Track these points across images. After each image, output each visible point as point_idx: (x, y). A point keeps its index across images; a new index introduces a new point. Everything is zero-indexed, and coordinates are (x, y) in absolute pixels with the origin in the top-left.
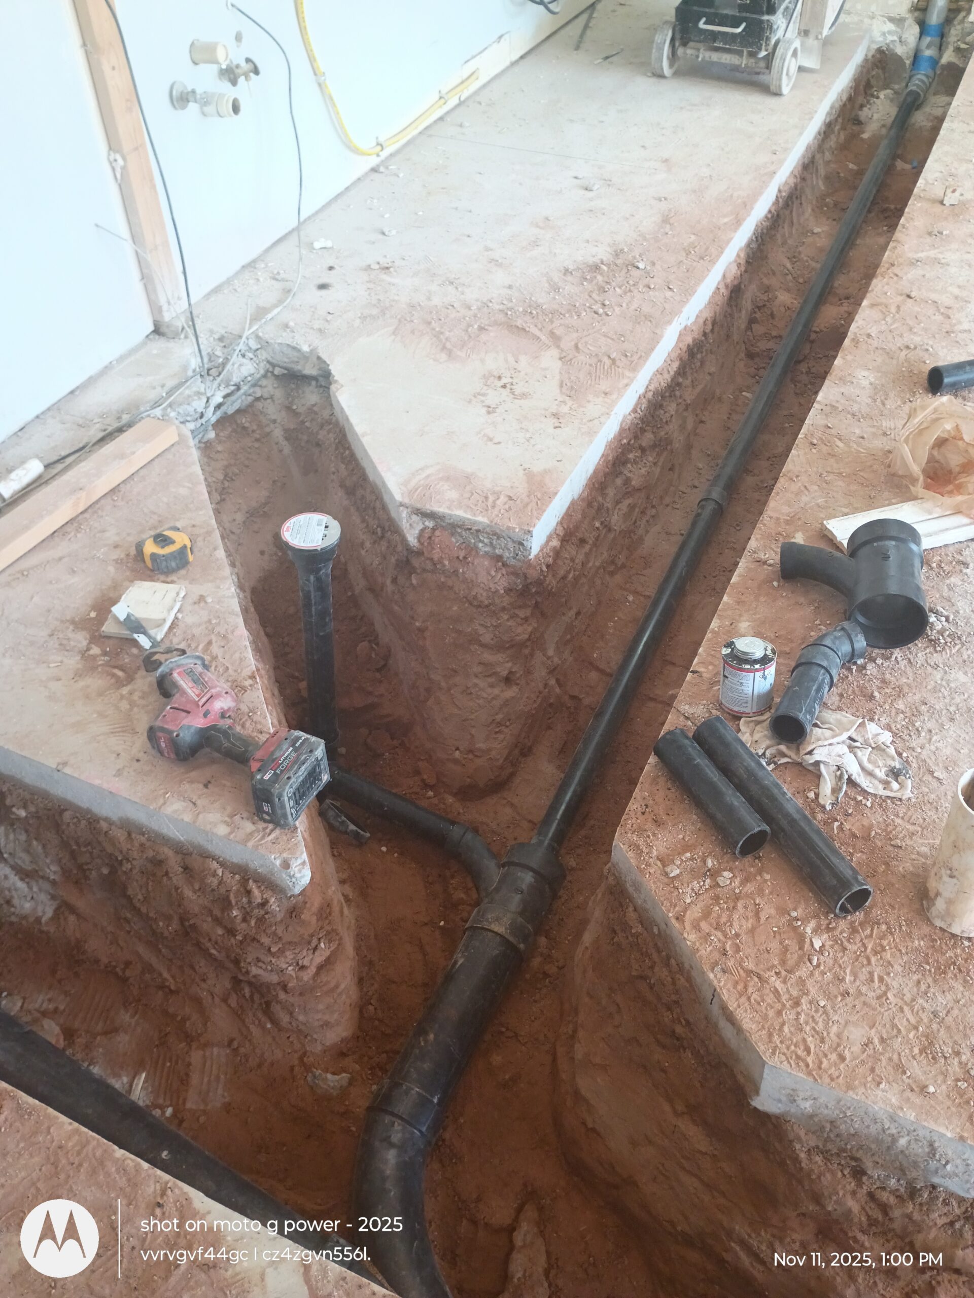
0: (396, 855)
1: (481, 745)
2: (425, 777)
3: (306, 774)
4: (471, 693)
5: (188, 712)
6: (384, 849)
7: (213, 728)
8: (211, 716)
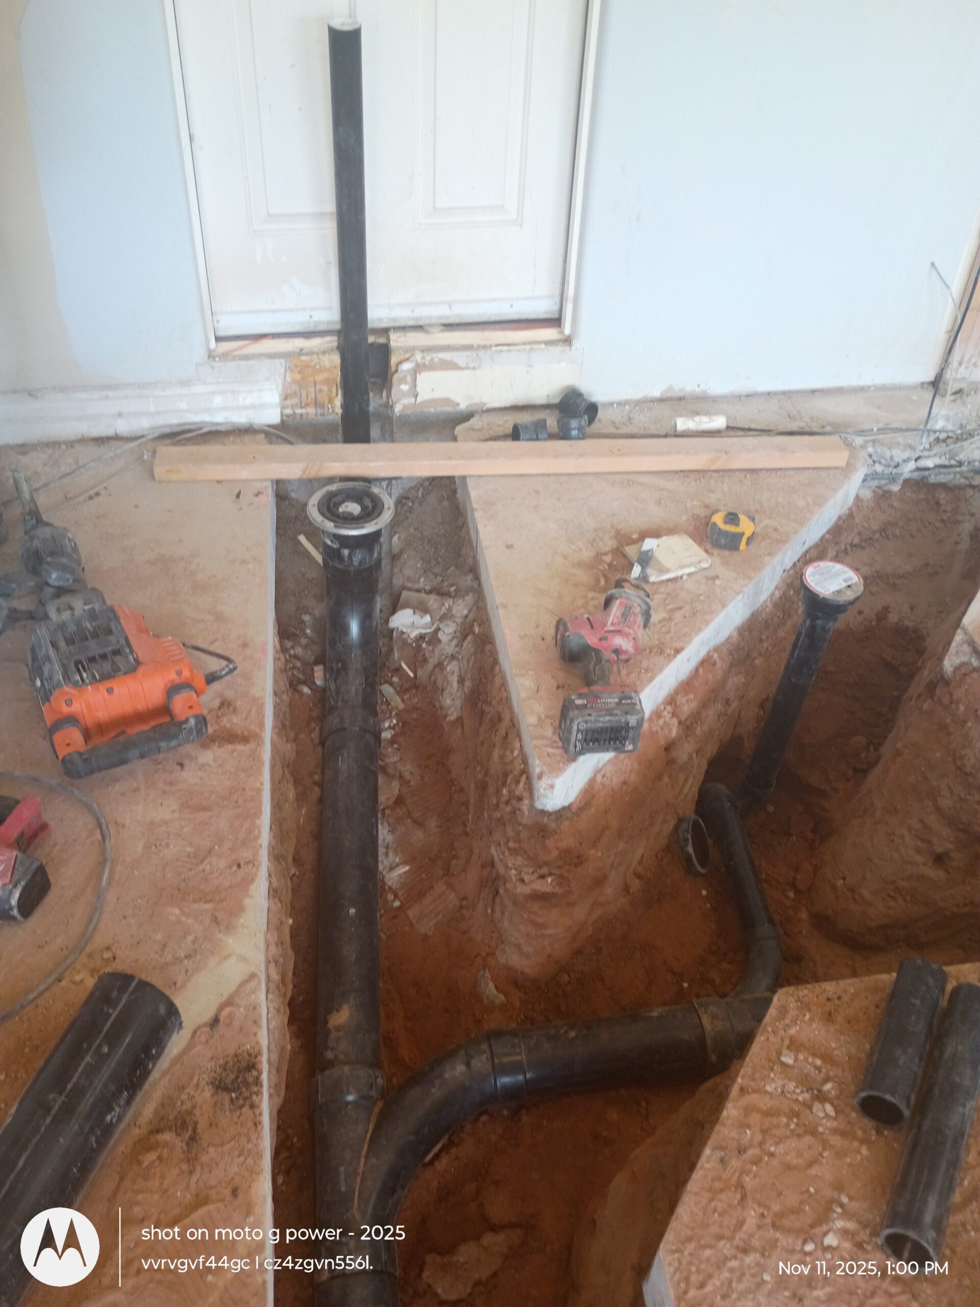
0: (708, 906)
1: (866, 893)
2: (799, 877)
3: (608, 725)
4: (893, 841)
5: (592, 627)
6: (704, 892)
7: (597, 652)
8: (605, 643)
